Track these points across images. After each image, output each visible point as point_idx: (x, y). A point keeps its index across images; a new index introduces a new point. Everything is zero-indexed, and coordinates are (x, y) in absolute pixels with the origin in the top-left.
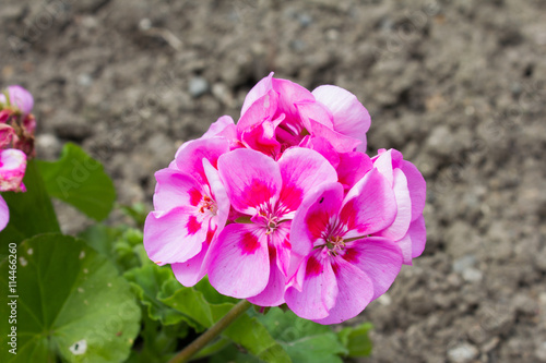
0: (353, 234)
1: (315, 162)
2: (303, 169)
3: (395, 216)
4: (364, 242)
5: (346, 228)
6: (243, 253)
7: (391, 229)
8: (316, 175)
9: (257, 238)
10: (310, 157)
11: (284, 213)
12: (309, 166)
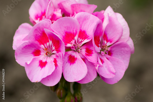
0: (109, 44)
1: (87, 17)
2: (83, 22)
3: (122, 31)
4: (114, 47)
5: (106, 42)
6: (71, 64)
7: (122, 37)
8: (89, 22)
9: (74, 56)
10: (85, 15)
11: (81, 42)
12: (85, 19)
